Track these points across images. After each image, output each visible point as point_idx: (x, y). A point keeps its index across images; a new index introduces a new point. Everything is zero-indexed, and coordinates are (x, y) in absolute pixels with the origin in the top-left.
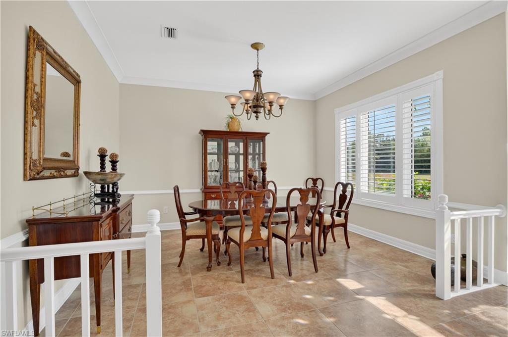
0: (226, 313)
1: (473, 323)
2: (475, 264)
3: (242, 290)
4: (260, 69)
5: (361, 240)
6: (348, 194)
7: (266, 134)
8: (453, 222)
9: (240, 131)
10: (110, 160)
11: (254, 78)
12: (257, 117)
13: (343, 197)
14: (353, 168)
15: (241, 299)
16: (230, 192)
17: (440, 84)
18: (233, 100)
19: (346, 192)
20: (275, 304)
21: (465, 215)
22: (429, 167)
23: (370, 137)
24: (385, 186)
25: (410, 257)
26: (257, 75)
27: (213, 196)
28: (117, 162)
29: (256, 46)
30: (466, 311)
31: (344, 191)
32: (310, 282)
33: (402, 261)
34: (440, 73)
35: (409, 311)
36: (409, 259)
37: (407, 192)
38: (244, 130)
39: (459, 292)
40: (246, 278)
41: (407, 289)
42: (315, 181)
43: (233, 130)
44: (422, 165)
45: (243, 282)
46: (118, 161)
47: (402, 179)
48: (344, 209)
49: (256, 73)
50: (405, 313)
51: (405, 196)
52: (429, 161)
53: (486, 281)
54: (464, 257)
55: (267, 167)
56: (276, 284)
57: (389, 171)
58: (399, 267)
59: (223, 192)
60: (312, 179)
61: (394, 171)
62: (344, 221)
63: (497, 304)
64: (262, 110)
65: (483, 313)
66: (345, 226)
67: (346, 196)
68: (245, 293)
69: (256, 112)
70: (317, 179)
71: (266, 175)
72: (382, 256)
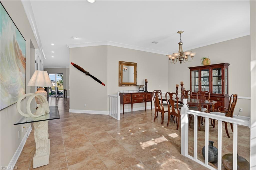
26: (180, 44)
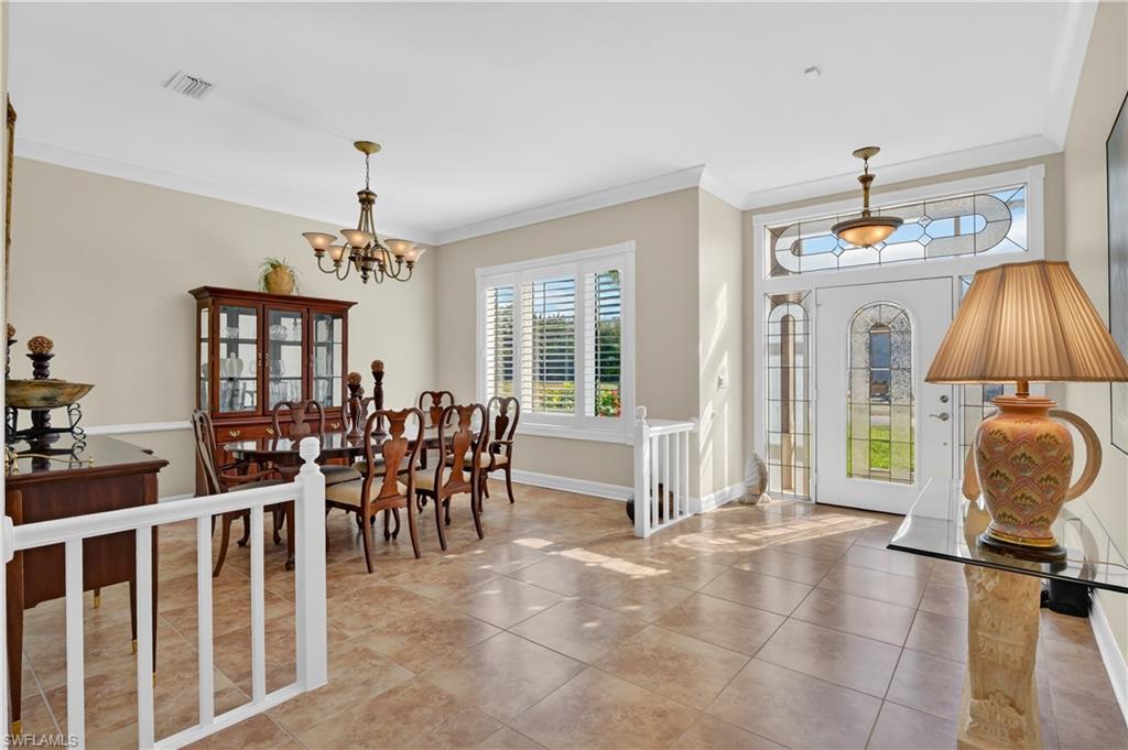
0: (373, 610)
1: (674, 552)
2: (671, 495)
3: (378, 580)
4: (371, 189)
5: (525, 490)
6: (511, 414)
7: (350, 304)
8: (651, 440)
9: (294, 294)
10: (31, 353)
11: (360, 205)
12: (365, 279)
13: (502, 422)
14: (508, 372)
15: (385, 591)
16: (294, 422)
17: (632, 258)
18: (320, 241)
19: (506, 412)
20: (443, 585)
21: (661, 431)
22: (618, 372)
23: (534, 324)
24: (555, 402)
25: (596, 502)
26: (366, 199)
27: (234, 434)
28: (49, 357)
29: (364, 147)
30: (667, 544)
31: (504, 411)
32: (479, 552)
33: (589, 508)
34: (631, 245)
35: (612, 555)
36: (595, 505)
37: (590, 410)
38: (305, 295)
39: (658, 527)
40: (375, 567)
41: (603, 536)
42: (437, 396)
43: (278, 293)
44: (609, 369)
45: (370, 571)
46: (53, 356)
47: (582, 390)
48: (505, 438)
49: (364, 196)
50: (608, 558)
51: (587, 414)
52: (618, 363)
53: (681, 513)
54: (661, 486)
55: (384, 370)
56: (428, 563)
57: (563, 378)
58: (587, 514)
59: (280, 423)
60: (432, 394)
61: (572, 378)
62: (505, 460)
63: (693, 532)
64: (375, 266)
65: (681, 542)
66: (506, 467)
67: (507, 419)
68: (385, 583)
69: (365, 269)
70: (441, 394)
71: (383, 386)
72: (562, 506)
